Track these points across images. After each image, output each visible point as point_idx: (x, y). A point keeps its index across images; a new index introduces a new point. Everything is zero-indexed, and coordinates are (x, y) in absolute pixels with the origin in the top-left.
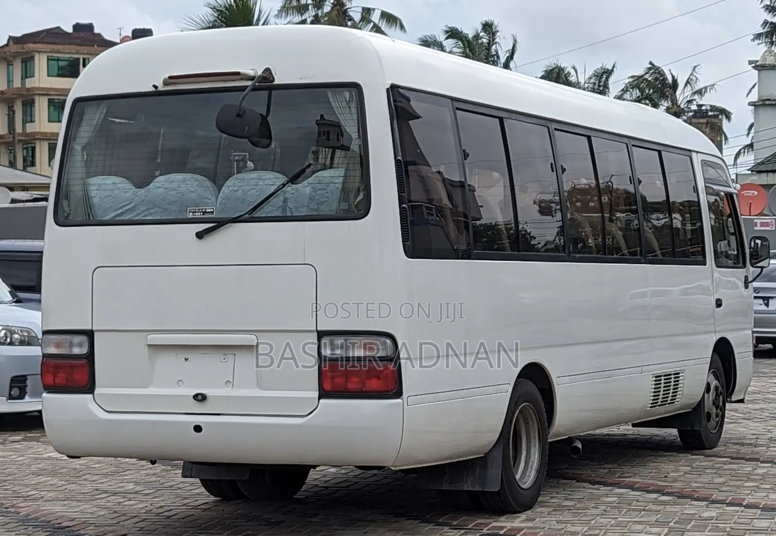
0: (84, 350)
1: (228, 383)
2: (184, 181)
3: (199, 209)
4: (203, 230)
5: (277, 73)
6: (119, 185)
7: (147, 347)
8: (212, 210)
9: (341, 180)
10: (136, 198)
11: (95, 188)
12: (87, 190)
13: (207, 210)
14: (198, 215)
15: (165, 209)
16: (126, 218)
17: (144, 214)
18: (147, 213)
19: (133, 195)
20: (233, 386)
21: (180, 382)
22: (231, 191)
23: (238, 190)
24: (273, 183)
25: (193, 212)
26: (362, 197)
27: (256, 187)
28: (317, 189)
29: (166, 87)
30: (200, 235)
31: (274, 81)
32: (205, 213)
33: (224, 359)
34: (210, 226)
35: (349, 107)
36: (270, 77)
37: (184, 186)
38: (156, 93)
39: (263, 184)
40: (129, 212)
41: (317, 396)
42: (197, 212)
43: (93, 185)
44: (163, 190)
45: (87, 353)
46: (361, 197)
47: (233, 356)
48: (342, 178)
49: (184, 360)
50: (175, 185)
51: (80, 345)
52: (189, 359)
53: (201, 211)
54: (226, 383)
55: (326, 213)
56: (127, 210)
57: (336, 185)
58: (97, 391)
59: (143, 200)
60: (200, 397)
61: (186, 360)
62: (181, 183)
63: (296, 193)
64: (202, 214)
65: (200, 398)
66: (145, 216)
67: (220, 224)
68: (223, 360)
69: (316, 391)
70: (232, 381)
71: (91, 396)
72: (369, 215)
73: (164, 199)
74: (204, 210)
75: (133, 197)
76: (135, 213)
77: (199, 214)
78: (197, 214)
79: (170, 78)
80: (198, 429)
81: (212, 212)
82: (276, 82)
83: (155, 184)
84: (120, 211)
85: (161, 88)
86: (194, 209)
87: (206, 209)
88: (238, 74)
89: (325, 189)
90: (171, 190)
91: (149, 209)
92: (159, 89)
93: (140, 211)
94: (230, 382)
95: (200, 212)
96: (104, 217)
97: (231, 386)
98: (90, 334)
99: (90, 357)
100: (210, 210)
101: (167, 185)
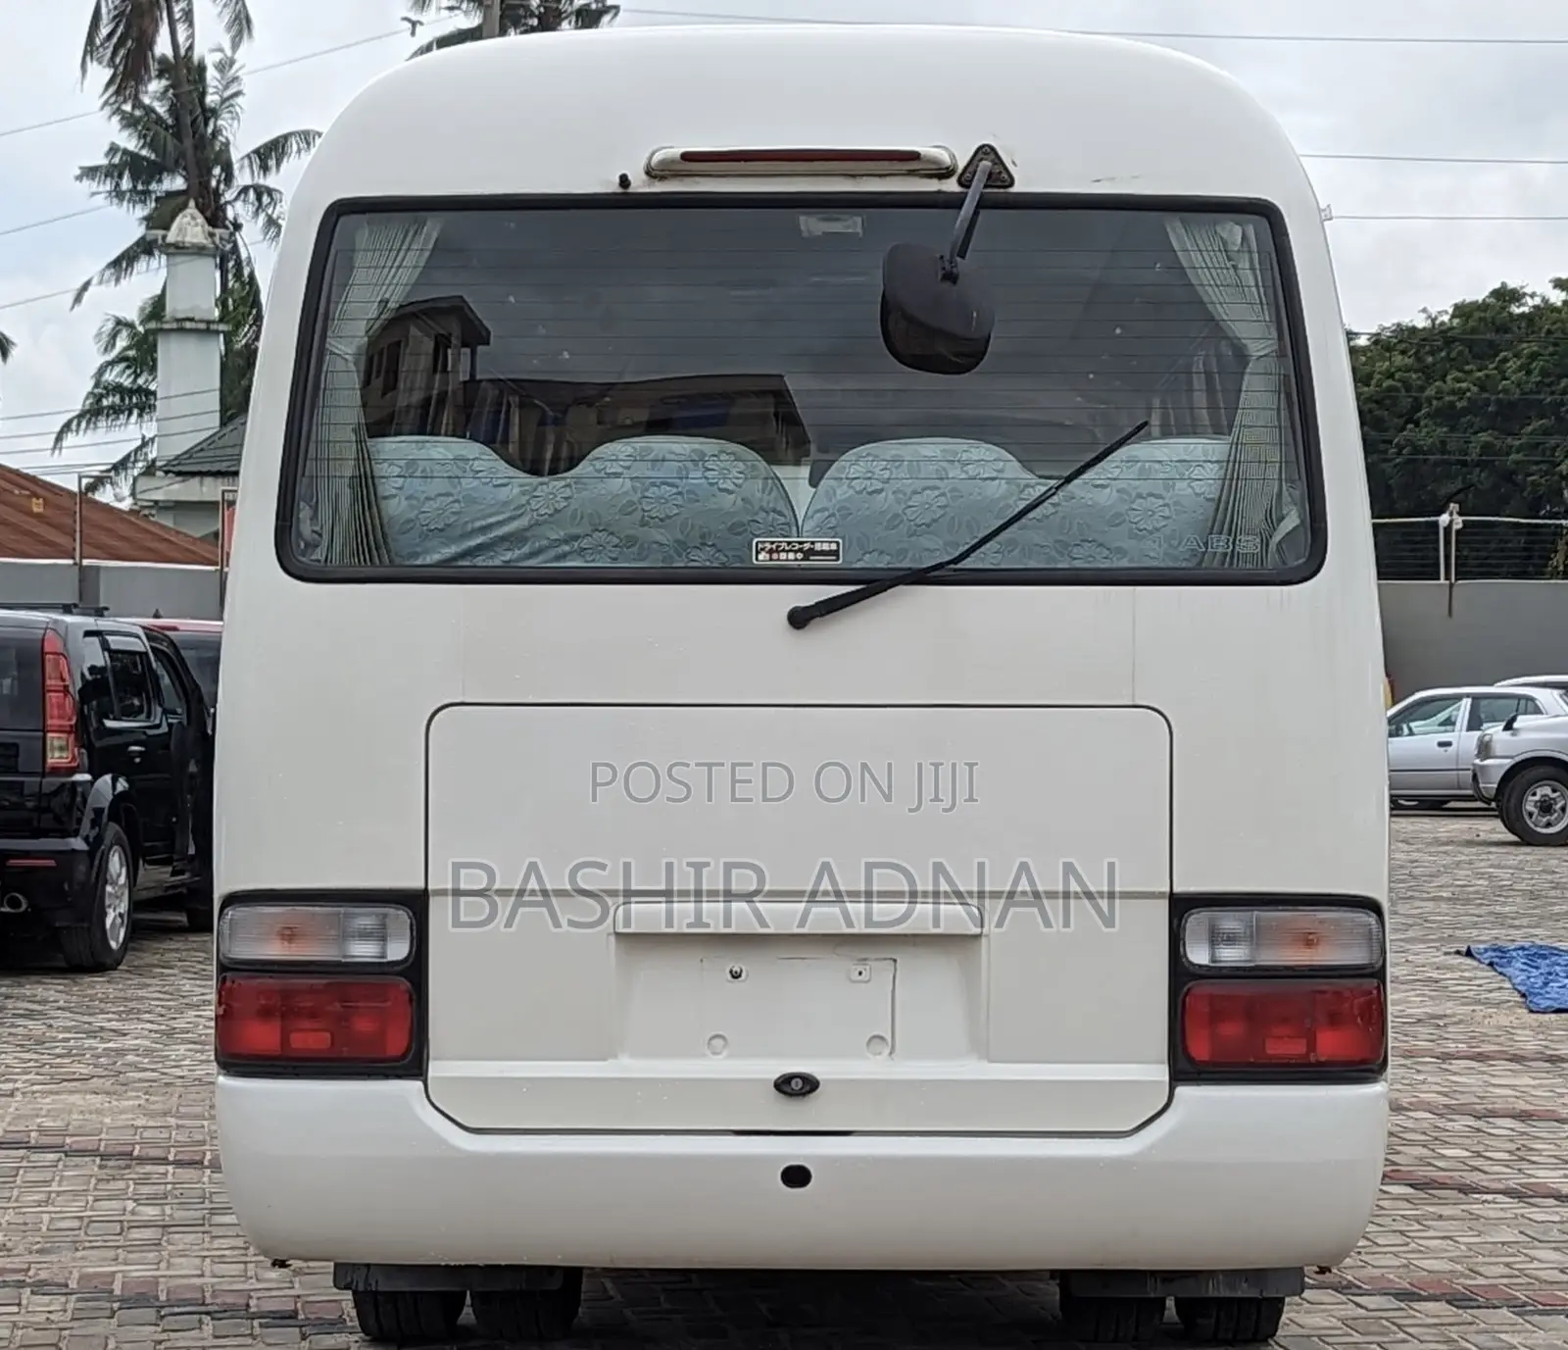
0: (398, 950)
1: (876, 1045)
2: (699, 459)
3: (789, 543)
4: (817, 603)
5: (1017, 162)
6: (477, 466)
7: (613, 939)
8: (834, 547)
9: (1212, 471)
10: (534, 504)
11: (396, 471)
12: (373, 477)
13: (818, 547)
14: (788, 559)
15: (631, 541)
16: (497, 562)
17: (552, 553)
18: (567, 548)
19: (523, 493)
20: (891, 1053)
21: (718, 1042)
22: (859, 493)
23: (879, 491)
24: (994, 474)
25: (771, 552)
26: (1297, 522)
27: (938, 483)
28: (1134, 494)
29: (657, 183)
30: (799, 619)
31: (1012, 184)
32: (809, 554)
33: (860, 973)
34: (839, 593)
35: (1235, 267)
36: (1000, 173)
37: (699, 475)
38: (623, 200)
39: (963, 476)
40: (507, 545)
41: (1167, 1078)
42: (783, 550)
43: (391, 462)
44: (628, 483)
45: (406, 959)
46: (1291, 521)
47: (892, 963)
48: (1216, 466)
49: (729, 977)
50: (669, 470)
51: (381, 936)
52: (744, 975)
53: (797, 547)
54: (870, 1040)
55: (1155, 564)
56: (503, 538)
57: (1194, 484)
58: (434, 1069)
59: (557, 511)
60: (797, 1084)
61: (736, 976)
62: (690, 465)
63: (1064, 503)
64: (800, 556)
65: (796, 1087)
66: (563, 556)
67: (872, 585)
68: (855, 976)
69: (1163, 1063)
70: (889, 1038)
71: (419, 1084)
72: (1323, 571)
73: (628, 510)
74: (807, 546)
75: (523, 500)
76: (526, 549)
77: (791, 556)
78: (783, 556)
79: (687, 157)
80: (796, 1176)
81: (836, 553)
82: (1016, 189)
83: (598, 465)
84: (480, 540)
85: (640, 184)
86: (773, 543)
87: (813, 543)
88: (914, 156)
89: (1160, 497)
90: (654, 485)
91: (576, 538)
92: (631, 190)
93: (545, 542)
94: (882, 1038)
95: (796, 552)
96: (416, 555)
97: (887, 1051)
98: (416, 903)
99: (416, 968)
100: (826, 547)
101: (642, 470)
